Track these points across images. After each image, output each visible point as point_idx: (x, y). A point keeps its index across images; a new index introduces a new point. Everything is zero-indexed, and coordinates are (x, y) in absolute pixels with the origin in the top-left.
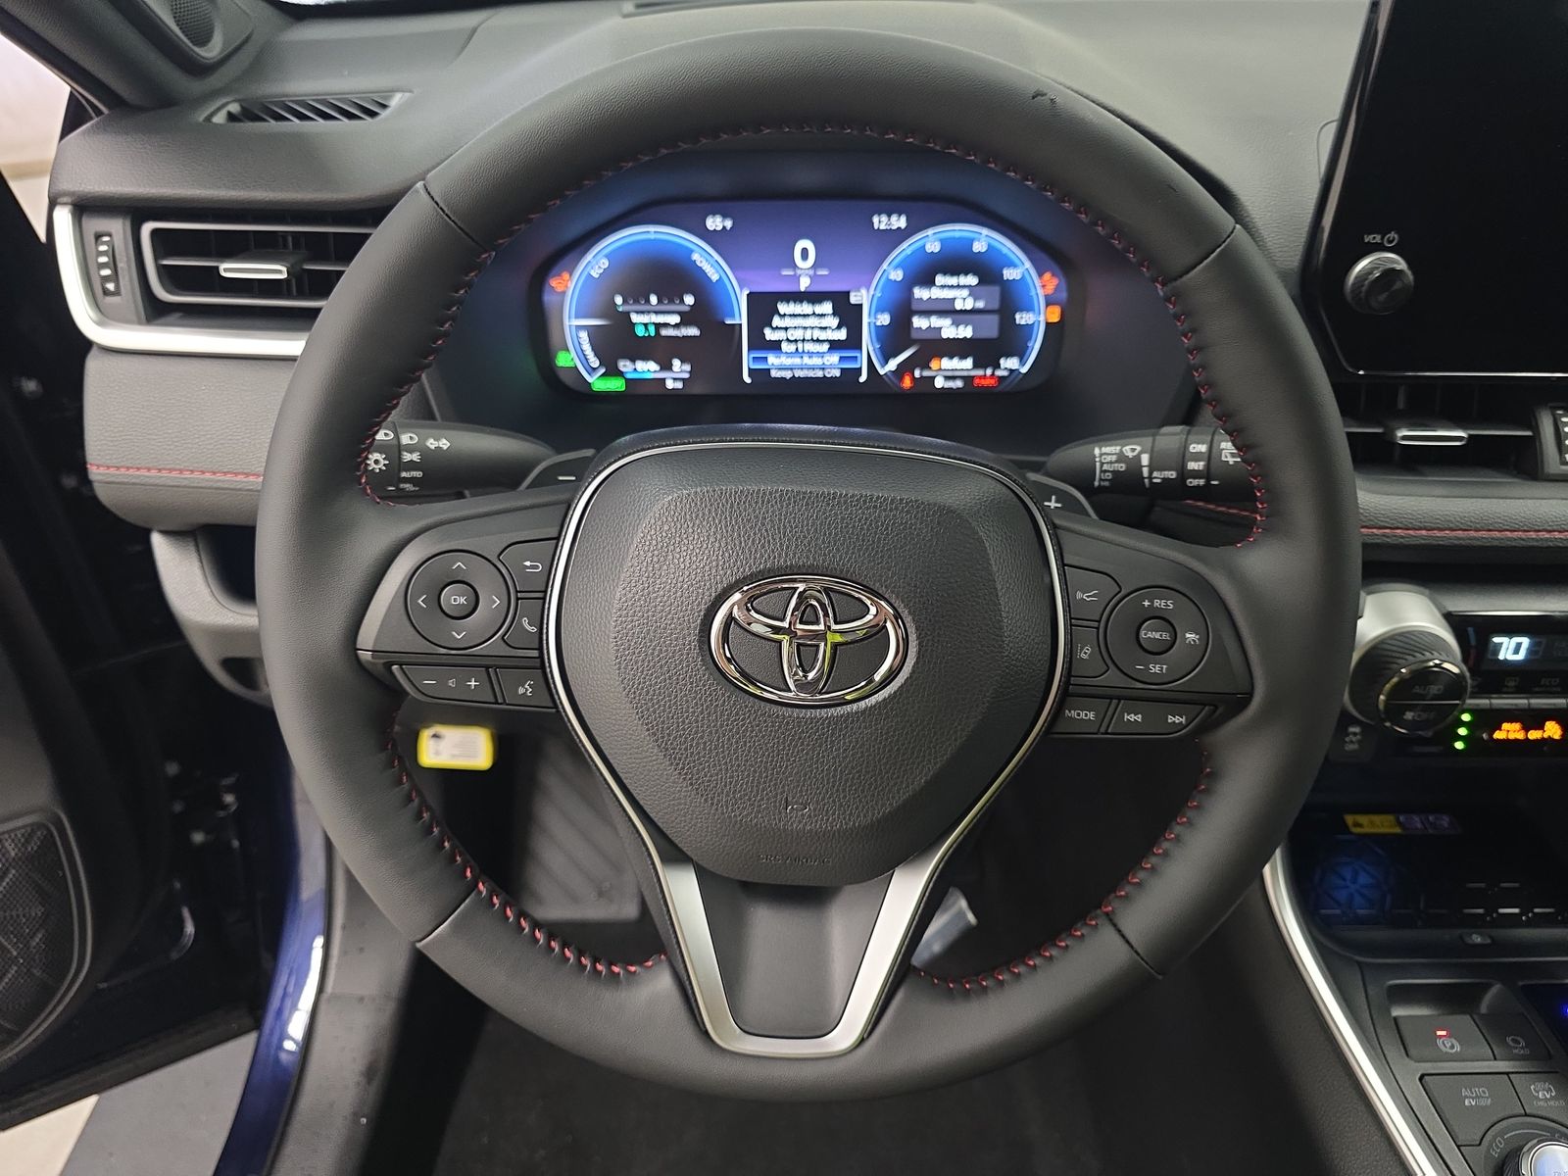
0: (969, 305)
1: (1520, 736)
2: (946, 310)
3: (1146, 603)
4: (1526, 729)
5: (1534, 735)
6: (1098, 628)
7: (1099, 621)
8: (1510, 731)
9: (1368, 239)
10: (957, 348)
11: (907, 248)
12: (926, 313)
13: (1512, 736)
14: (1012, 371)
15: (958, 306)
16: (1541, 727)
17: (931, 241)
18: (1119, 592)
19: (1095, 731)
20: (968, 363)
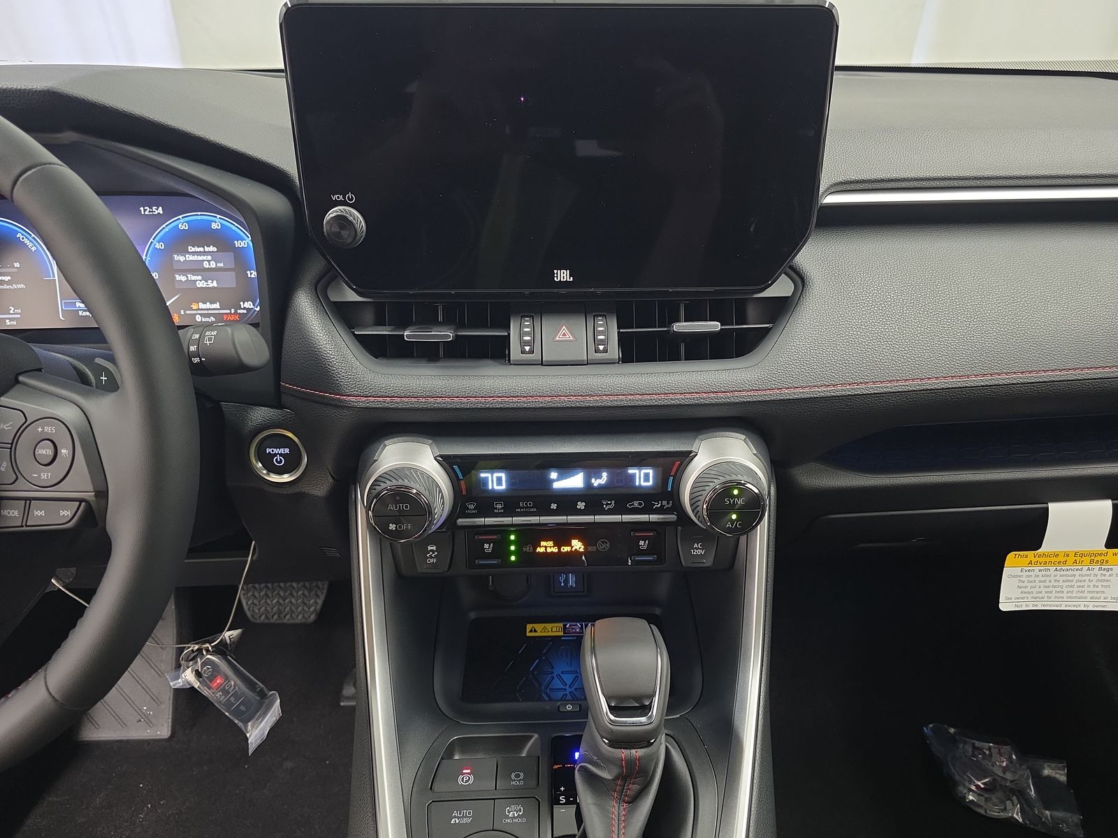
0: (213, 265)
1: (555, 550)
2: (198, 269)
3: (40, 430)
4: (558, 544)
5: (566, 549)
6: (11, 449)
7: (12, 444)
8: (547, 547)
9: (335, 198)
10: (207, 295)
11: (166, 228)
12: (184, 272)
13: (549, 550)
14: (248, 310)
15: (206, 265)
16: (569, 544)
17: (182, 222)
18: (25, 422)
19: (20, 525)
20: (217, 306)
